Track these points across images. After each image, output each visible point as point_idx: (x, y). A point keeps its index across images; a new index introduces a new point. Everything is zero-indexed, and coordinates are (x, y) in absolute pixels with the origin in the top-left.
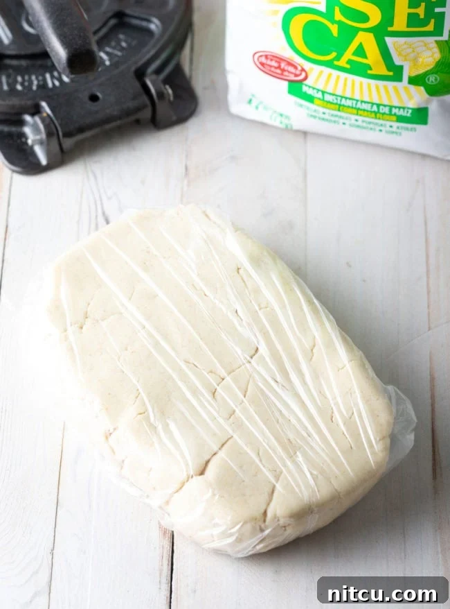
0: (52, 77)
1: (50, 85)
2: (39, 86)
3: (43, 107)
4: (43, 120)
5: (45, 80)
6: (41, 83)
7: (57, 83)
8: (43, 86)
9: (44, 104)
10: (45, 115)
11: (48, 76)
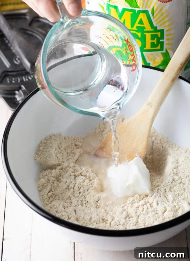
0: (25, 78)
1: (24, 80)
2: (20, 81)
3: (22, 87)
4: (23, 91)
5: (22, 79)
6: (22, 80)
7: (27, 80)
8: (22, 81)
9: (23, 86)
10: (23, 89)
11: (24, 78)
